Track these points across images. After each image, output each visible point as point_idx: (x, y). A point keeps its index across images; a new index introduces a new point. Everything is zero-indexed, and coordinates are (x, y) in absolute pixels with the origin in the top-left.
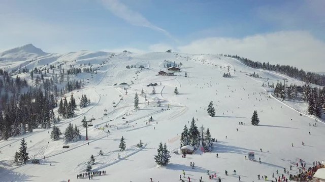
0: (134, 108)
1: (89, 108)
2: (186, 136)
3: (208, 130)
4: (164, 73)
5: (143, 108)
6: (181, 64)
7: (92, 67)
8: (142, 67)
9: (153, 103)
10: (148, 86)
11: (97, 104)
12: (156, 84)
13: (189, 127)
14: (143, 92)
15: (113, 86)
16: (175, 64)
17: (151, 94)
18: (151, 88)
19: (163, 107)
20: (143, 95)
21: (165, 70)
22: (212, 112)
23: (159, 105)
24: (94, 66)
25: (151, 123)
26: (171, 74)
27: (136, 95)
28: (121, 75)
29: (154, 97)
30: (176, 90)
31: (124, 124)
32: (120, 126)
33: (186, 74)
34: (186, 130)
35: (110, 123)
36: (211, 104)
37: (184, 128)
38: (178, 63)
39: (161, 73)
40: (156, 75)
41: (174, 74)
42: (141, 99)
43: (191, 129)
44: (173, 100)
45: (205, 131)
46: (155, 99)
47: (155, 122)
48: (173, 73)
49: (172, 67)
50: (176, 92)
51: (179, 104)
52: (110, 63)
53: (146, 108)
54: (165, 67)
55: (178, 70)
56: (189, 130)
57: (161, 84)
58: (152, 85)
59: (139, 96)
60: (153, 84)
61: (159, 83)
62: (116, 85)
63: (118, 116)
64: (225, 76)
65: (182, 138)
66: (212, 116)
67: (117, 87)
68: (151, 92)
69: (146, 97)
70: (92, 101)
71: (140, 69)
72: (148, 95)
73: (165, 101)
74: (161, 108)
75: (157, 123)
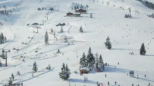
0: (44, 43)
1: (6, 44)
2: (84, 60)
3: (101, 56)
4: (72, 14)
5: (52, 43)
6: (87, 6)
7: (7, 9)
8: (52, 9)
9: (61, 39)
10: (57, 26)
11: (13, 41)
12: (64, 24)
13: (86, 55)
14: (52, 31)
15: (25, 26)
16: (82, 7)
17: (59, 32)
18: (60, 27)
19: (69, 42)
20: (53, 33)
21: (73, 12)
22: (108, 45)
23: (65, 41)
24: (8, 9)
25: (58, 54)
26: (78, 16)
27: (47, 33)
28: (33, 16)
29: (61, 34)
30: (81, 29)
31: (36, 56)
32: (32, 57)
33: (91, 15)
34: (84, 56)
35: (25, 55)
36: (108, 39)
37: (83, 55)
38: (84, 5)
39: (69, 14)
40: (65, 16)
41: (81, 15)
42: (51, 37)
43: (88, 56)
44: (78, 37)
45: (99, 57)
46: (62, 36)
47: (62, 54)
48: (79, 15)
49: (80, 9)
50: (81, 30)
51: (83, 40)
52: (23, 5)
53: (54, 43)
54: (72, 9)
55: (85, 11)
56: (86, 56)
57: (68, 24)
58: (60, 25)
59: (48, 34)
60: (62, 24)
61: (66, 23)
62: (28, 25)
63: (31, 50)
64: (127, 16)
65: (81, 62)
66: (109, 49)
67: (29, 27)
68: (60, 30)
69: (54, 35)
70: (8, 39)
71: (50, 11)
72: (56, 33)
73: (71, 38)
74: (67, 43)
75: (63, 54)
